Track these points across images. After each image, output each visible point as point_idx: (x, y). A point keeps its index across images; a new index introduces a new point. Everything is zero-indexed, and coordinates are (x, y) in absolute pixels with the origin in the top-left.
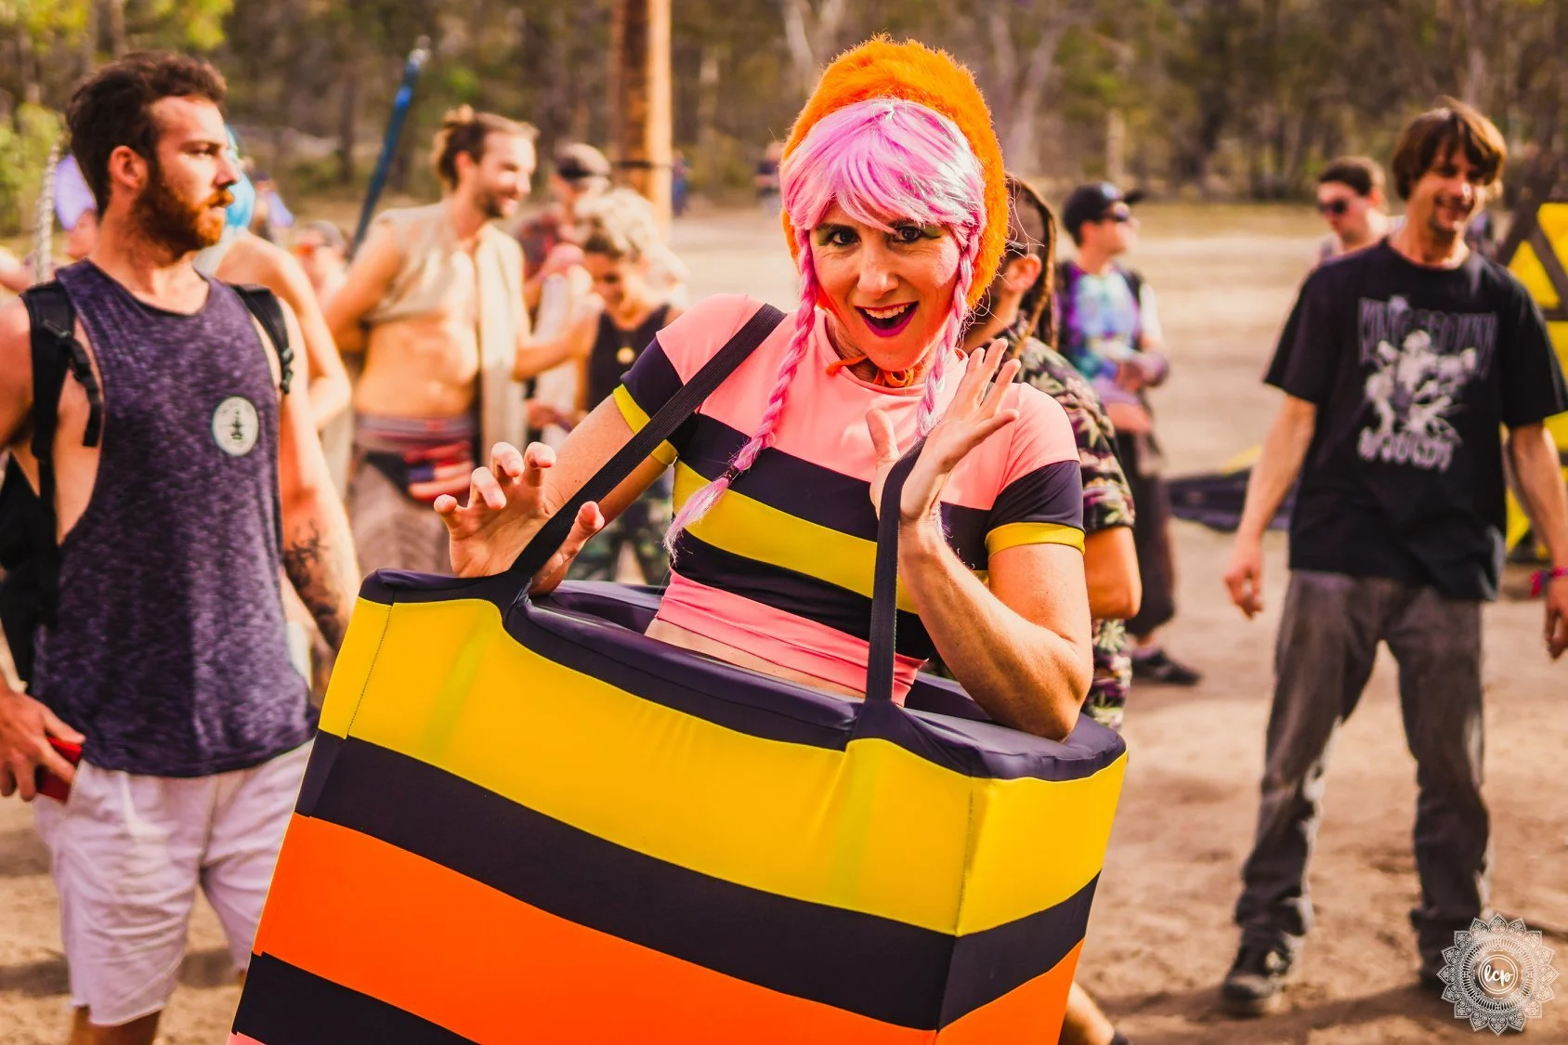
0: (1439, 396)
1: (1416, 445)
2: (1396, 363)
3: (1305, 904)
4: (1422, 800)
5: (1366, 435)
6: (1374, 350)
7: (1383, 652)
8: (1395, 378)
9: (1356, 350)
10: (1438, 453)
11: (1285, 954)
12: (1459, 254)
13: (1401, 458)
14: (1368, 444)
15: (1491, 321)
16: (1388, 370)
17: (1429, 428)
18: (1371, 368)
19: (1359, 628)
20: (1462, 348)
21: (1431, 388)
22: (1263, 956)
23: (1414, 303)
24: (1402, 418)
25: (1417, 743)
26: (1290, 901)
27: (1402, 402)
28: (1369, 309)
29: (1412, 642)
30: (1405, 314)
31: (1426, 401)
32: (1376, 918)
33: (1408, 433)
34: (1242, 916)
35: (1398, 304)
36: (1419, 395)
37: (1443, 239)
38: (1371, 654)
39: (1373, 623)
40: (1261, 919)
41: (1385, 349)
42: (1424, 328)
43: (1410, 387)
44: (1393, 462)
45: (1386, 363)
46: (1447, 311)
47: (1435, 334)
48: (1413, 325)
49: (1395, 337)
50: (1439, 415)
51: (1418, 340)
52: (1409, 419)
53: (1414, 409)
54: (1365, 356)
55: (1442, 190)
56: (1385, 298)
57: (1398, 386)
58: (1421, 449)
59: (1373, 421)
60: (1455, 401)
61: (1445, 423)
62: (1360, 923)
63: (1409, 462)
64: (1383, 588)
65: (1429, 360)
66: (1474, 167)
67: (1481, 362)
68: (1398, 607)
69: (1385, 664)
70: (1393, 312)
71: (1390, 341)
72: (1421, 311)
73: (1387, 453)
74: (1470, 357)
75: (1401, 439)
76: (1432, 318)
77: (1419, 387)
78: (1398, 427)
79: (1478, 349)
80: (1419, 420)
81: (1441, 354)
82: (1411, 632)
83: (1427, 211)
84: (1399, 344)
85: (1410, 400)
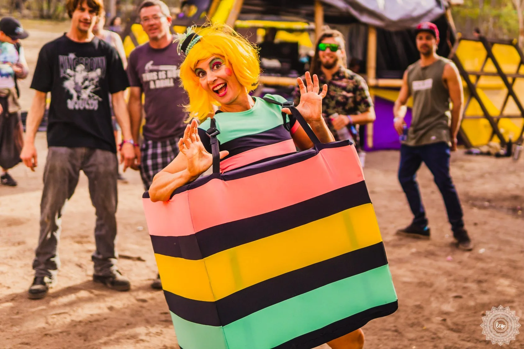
0: (90, 86)
1: (86, 103)
2: (74, 76)
3: (57, 260)
4: (98, 220)
5: (69, 101)
6: (65, 72)
7: (82, 173)
8: (74, 81)
9: (58, 73)
10: (94, 105)
11: (50, 276)
12: (90, 37)
13: (82, 108)
14: (71, 105)
15: (104, 58)
16: (72, 79)
17: (89, 96)
18: (65, 79)
19: (74, 166)
20: (96, 68)
21: (87, 83)
22: (43, 278)
23: (77, 55)
24: (79, 95)
25: (95, 202)
26: (52, 259)
27: (78, 89)
28: (62, 58)
29: (93, 169)
30: (74, 59)
31: (86, 88)
32: (76, 259)
33: (83, 99)
34: (34, 267)
35: (72, 56)
36: (83, 86)
37: (84, 33)
38: (78, 174)
39: (78, 163)
40: (42, 267)
41: (69, 71)
42: (82, 63)
43: (80, 84)
44: (79, 110)
45: (71, 76)
46: (89, 57)
47: (86, 65)
48: (78, 63)
49: (73, 68)
50: (91, 92)
51: (80, 68)
52: (82, 95)
53: (83, 91)
54: (62, 75)
55: (81, 17)
56: (67, 54)
57: (76, 84)
58: (88, 104)
59: (71, 97)
60: (96, 87)
61: (94, 94)
62: (70, 261)
63: (85, 109)
64: (81, 151)
65: (85, 74)
66: (91, 9)
67: (102, 73)
68: (87, 157)
69: (83, 177)
70: (71, 59)
71: (71, 69)
72: (80, 58)
73: (77, 107)
74: (99, 71)
75: (80, 101)
76: (84, 59)
77: (83, 83)
78: (78, 98)
79: (101, 69)
80: (85, 94)
81: (88, 71)
82: (92, 165)
83: (77, 23)
84: (74, 69)
85: (81, 88)
